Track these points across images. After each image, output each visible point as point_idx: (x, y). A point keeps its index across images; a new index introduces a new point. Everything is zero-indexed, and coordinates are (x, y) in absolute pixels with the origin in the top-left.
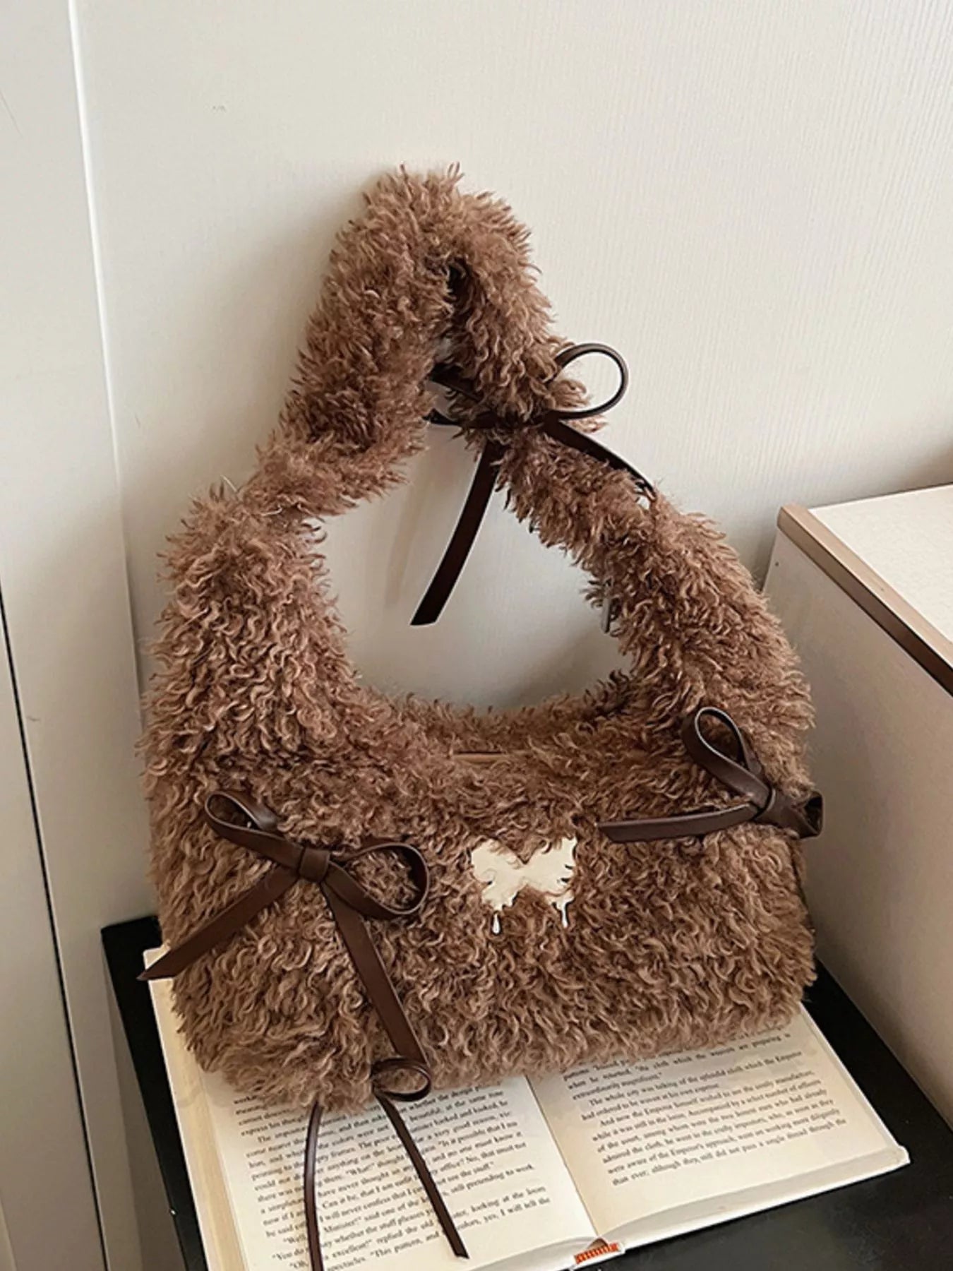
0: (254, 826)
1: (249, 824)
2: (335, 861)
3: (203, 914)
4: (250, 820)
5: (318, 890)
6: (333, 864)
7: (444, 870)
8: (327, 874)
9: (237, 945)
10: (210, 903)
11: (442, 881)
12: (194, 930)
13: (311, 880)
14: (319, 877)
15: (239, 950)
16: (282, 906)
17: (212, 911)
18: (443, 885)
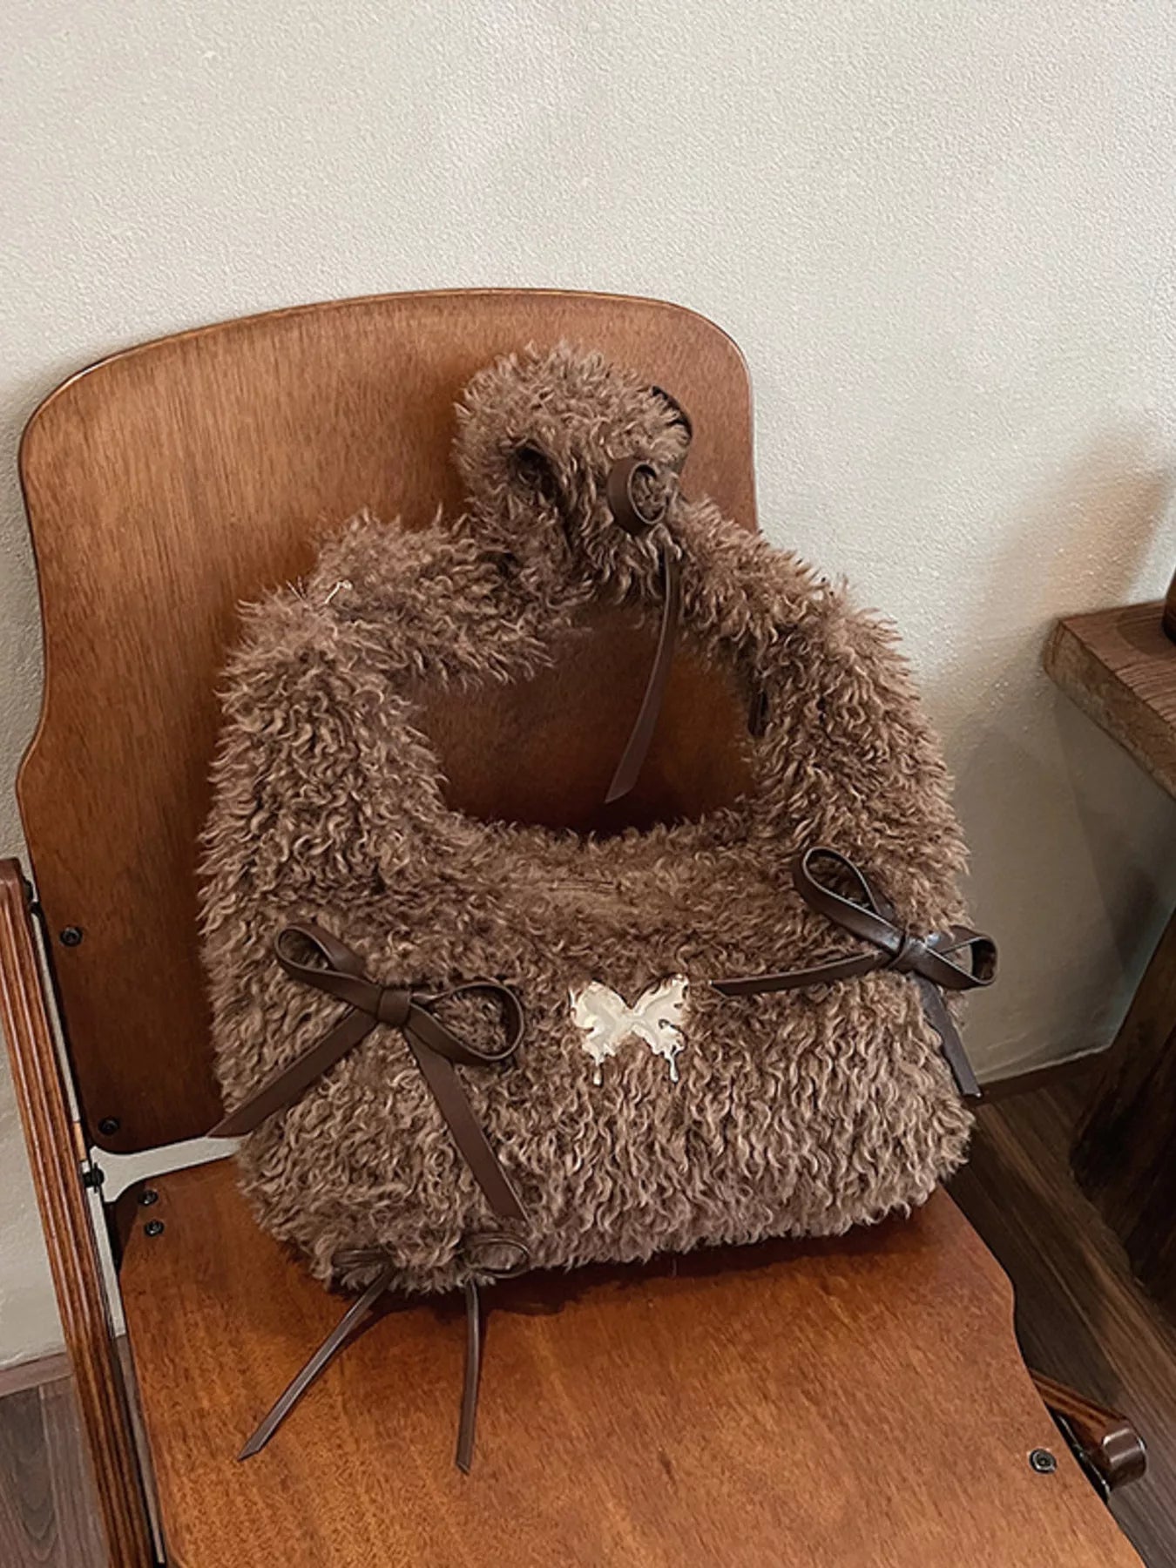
0: (331, 967)
1: (325, 965)
2: (417, 1003)
3: (276, 1063)
4: (327, 959)
5: (399, 1035)
6: (415, 1006)
7: (542, 1013)
8: (409, 1017)
9: (312, 1096)
10: (283, 1051)
11: (540, 1027)
12: (265, 1080)
13: (391, 1025)
14: (401, 1021)
15: (313, 1101)
16: (361, 1053)
17: (286, 1060)
18: (540, 1031)
